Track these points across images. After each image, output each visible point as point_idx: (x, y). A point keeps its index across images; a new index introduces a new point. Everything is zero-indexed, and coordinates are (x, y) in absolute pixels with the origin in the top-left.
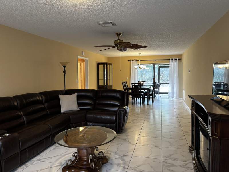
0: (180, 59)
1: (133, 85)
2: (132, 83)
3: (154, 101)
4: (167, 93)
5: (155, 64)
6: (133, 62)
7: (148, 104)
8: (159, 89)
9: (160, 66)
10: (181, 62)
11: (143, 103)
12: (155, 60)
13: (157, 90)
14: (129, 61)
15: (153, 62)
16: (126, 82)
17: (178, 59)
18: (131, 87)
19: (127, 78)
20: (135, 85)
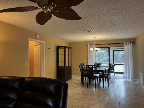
0: (134, 43)
1: (88, 67)
2: (87, 66)
3: (110, 83)
4: (122, 73)
5: (109, 47)
6: (89, 46)
7: (103, 87)
8: (114, 69)
9: (114, 50)
10: (135, 45)
11: (99, 85)
12: (110, 44)
13: (112, 70)
14: (86, 45)
15: (108, 46)
16: (83, 63)
17: (131, 42)
18: (86, 69)
19: (85, 60)
20: (90, 67)
